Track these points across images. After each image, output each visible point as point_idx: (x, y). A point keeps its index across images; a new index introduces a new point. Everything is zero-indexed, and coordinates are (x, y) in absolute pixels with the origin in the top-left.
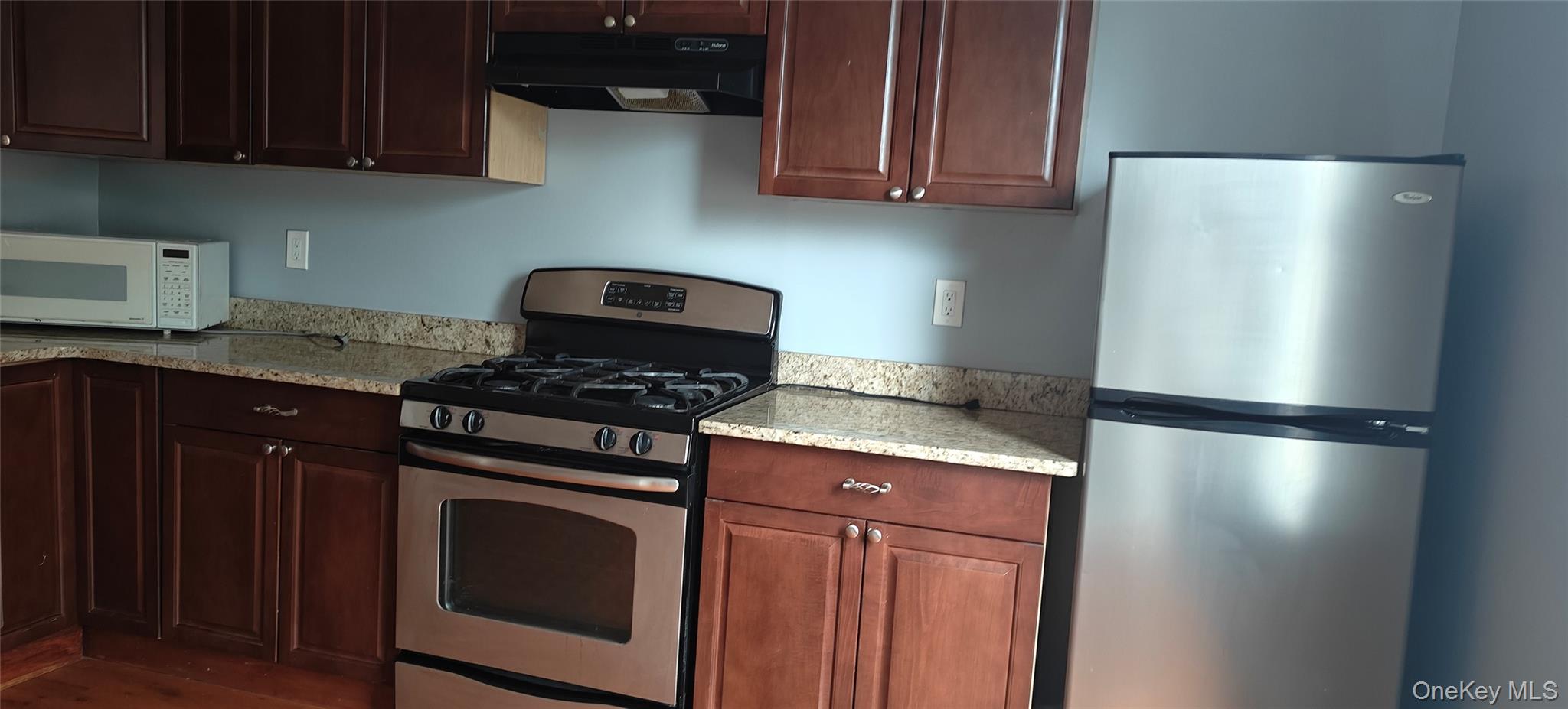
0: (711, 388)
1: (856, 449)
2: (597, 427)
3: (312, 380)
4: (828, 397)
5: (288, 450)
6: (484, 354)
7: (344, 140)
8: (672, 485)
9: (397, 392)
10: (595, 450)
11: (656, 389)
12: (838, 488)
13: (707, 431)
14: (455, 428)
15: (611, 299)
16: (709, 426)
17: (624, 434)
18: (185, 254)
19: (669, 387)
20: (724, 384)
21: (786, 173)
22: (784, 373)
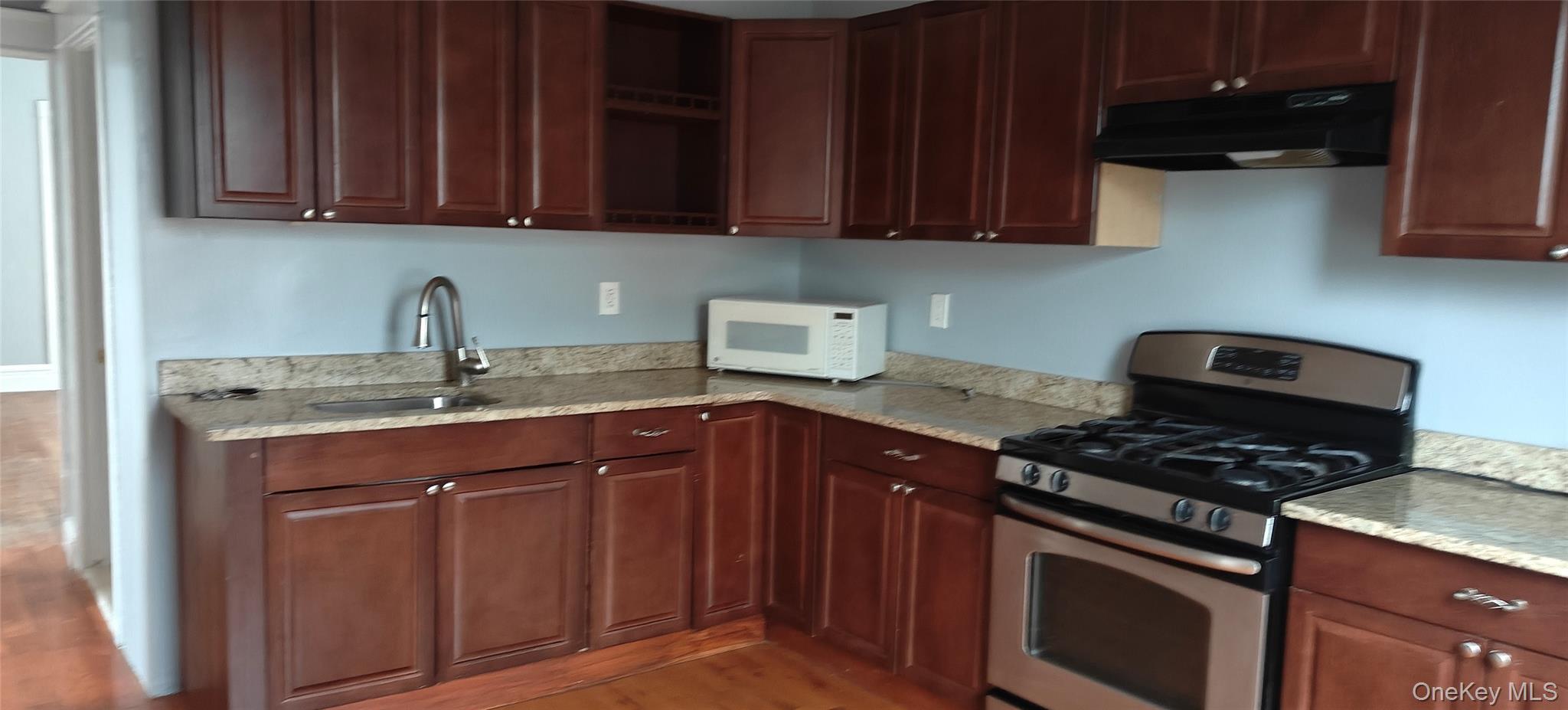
0: (1312, 467)
1: (1474, 554)
2: (1173, 498)
3: (929, 431)
4: (1481, 487)
5: (909, 490)
6: (1093, 414)
7: (973, 216)
8: (1252, 567)
9: (995, 446)
10: (1171, 521)
11: (1247, 463)
12: (1450, 600)
13: (1291, 515)
14: (1044, 485)
15: (1219, 365)
16: (1294, 510)
17: (1202, 507)
18: (848, 316)
19: (1262, 462)
20: (1332, 463)
21: (1416, 231)
22: (1422, 455)
